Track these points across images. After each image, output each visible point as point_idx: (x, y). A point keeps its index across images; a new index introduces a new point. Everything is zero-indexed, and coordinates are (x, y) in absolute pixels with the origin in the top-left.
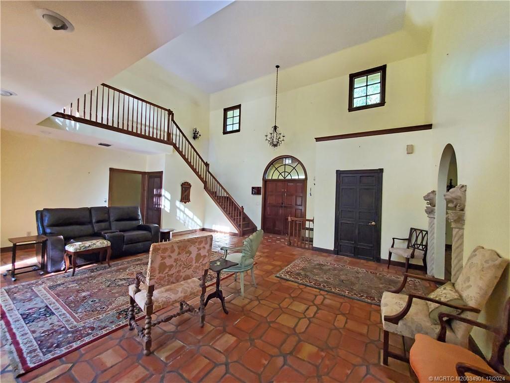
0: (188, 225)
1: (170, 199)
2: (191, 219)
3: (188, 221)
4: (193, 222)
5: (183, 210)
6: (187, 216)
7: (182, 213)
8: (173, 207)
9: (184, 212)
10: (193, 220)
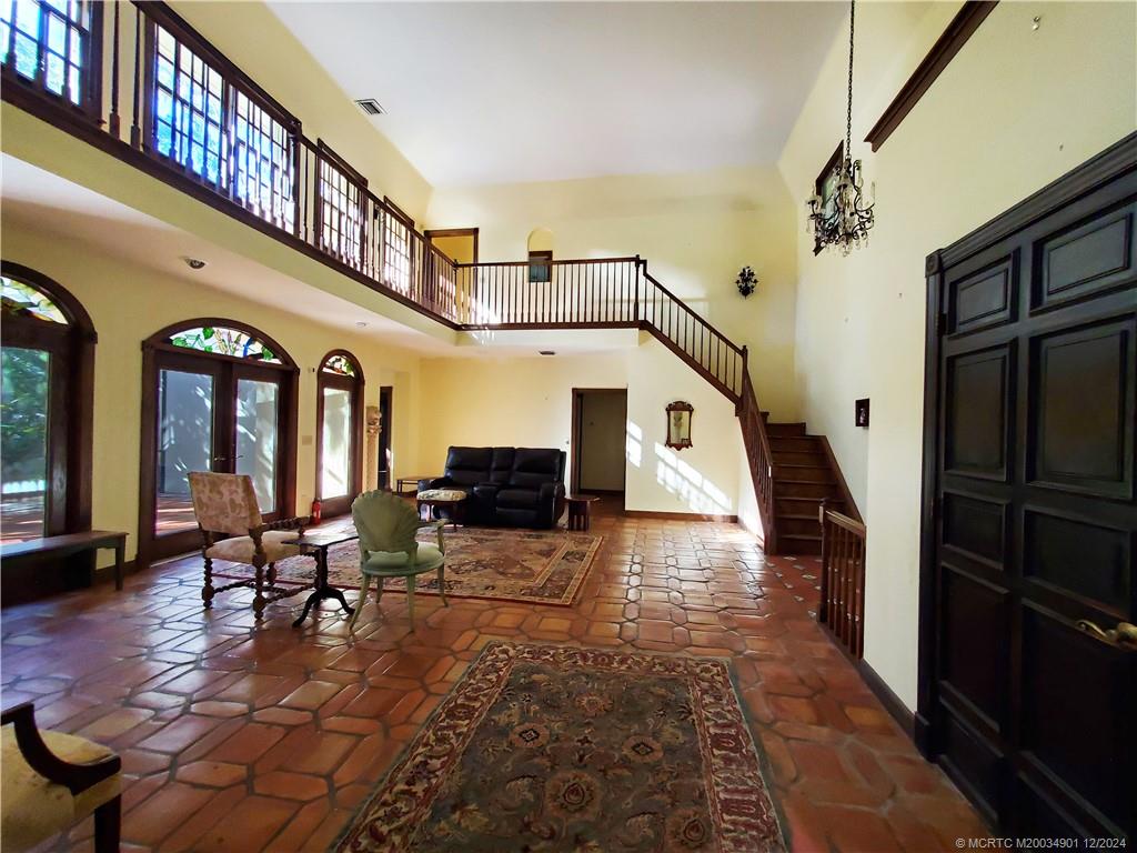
0: (688, 500)
1: (640, 438)
2: (696, 487)
3: (689, 492)
4: (702, 497)
5: (674, 465)
6: (684, 478)
7: (669, 471)
8: (649, 457)
9: (676, 471)
10: (701, 490)
